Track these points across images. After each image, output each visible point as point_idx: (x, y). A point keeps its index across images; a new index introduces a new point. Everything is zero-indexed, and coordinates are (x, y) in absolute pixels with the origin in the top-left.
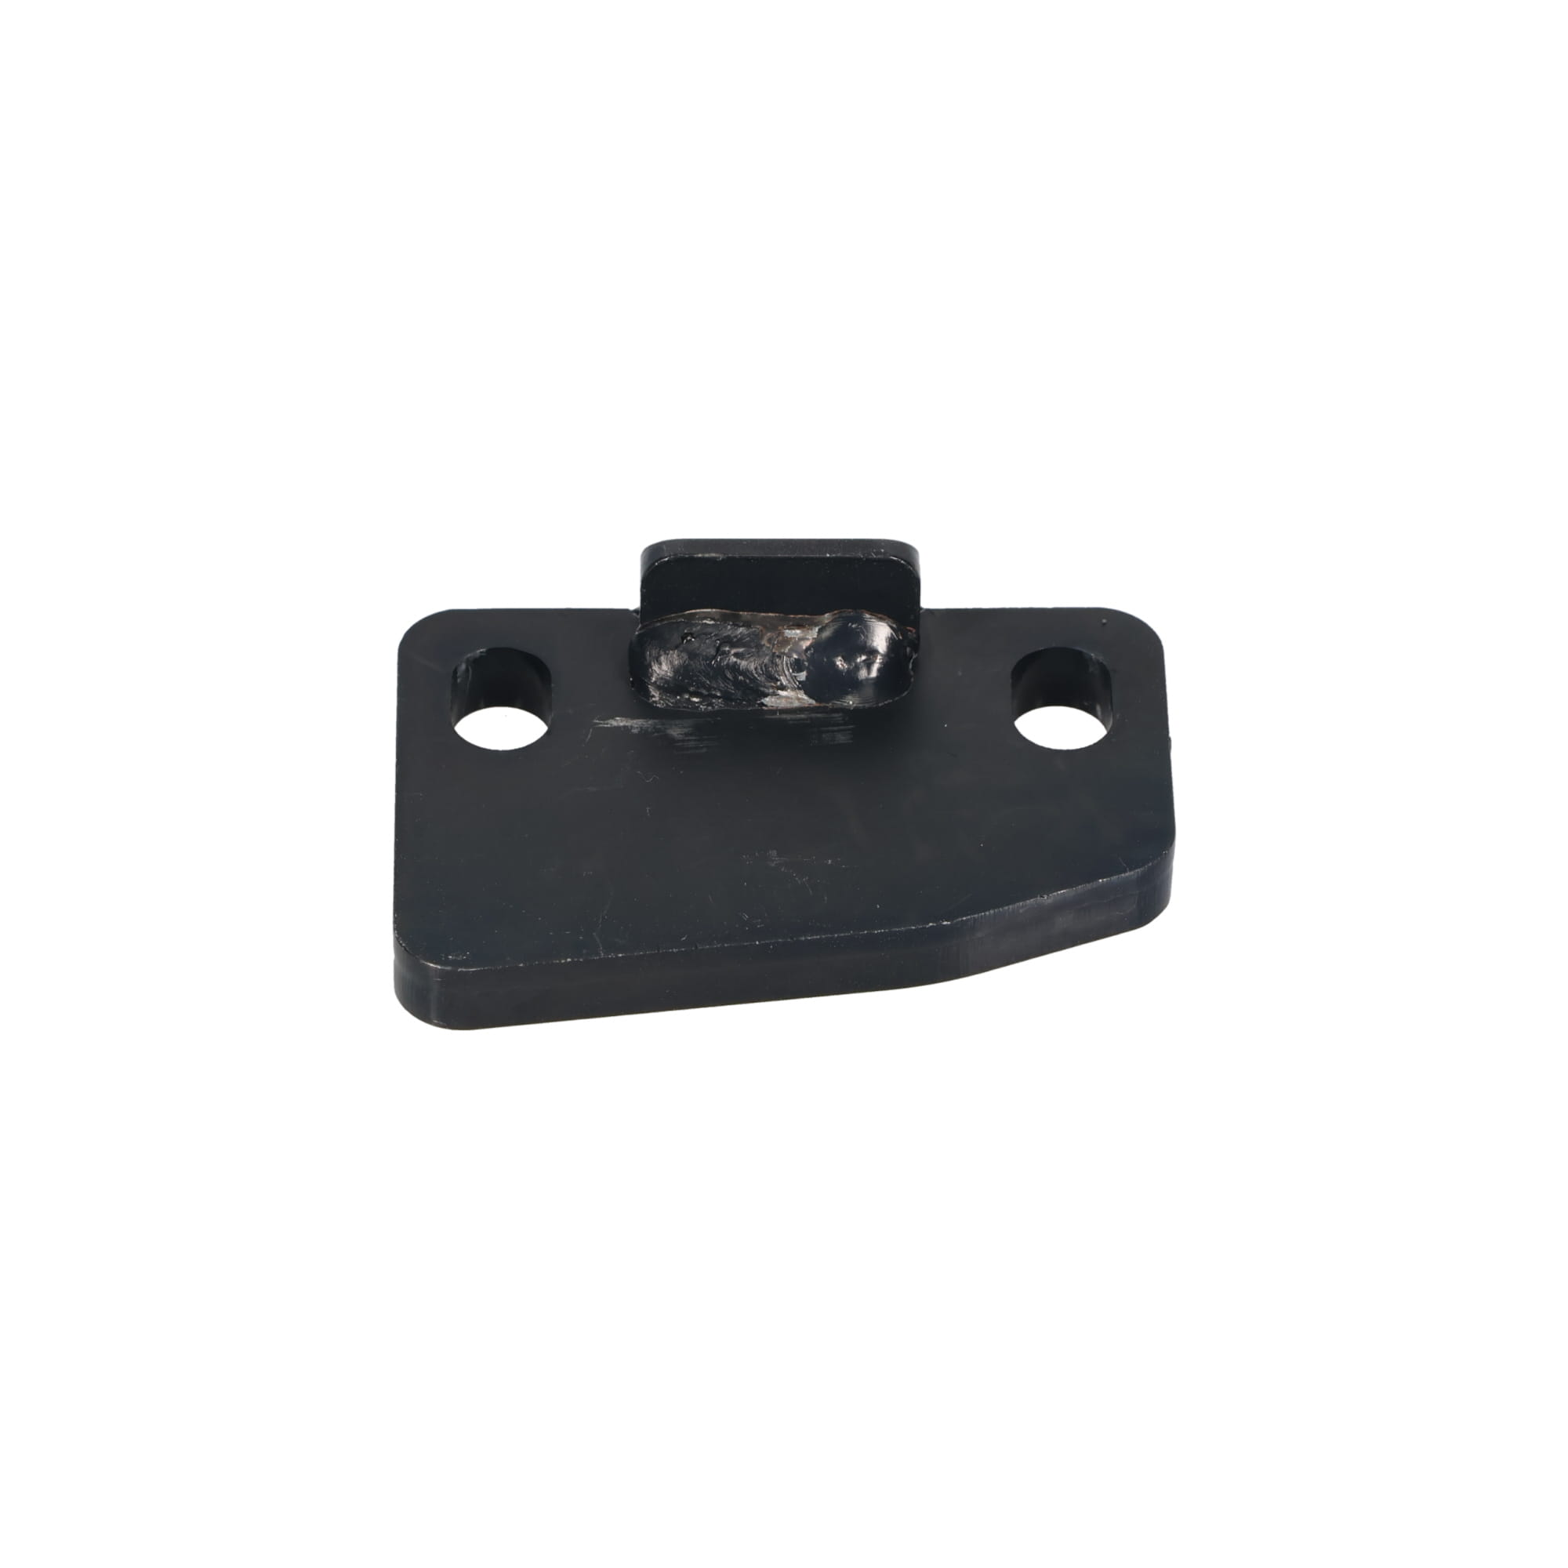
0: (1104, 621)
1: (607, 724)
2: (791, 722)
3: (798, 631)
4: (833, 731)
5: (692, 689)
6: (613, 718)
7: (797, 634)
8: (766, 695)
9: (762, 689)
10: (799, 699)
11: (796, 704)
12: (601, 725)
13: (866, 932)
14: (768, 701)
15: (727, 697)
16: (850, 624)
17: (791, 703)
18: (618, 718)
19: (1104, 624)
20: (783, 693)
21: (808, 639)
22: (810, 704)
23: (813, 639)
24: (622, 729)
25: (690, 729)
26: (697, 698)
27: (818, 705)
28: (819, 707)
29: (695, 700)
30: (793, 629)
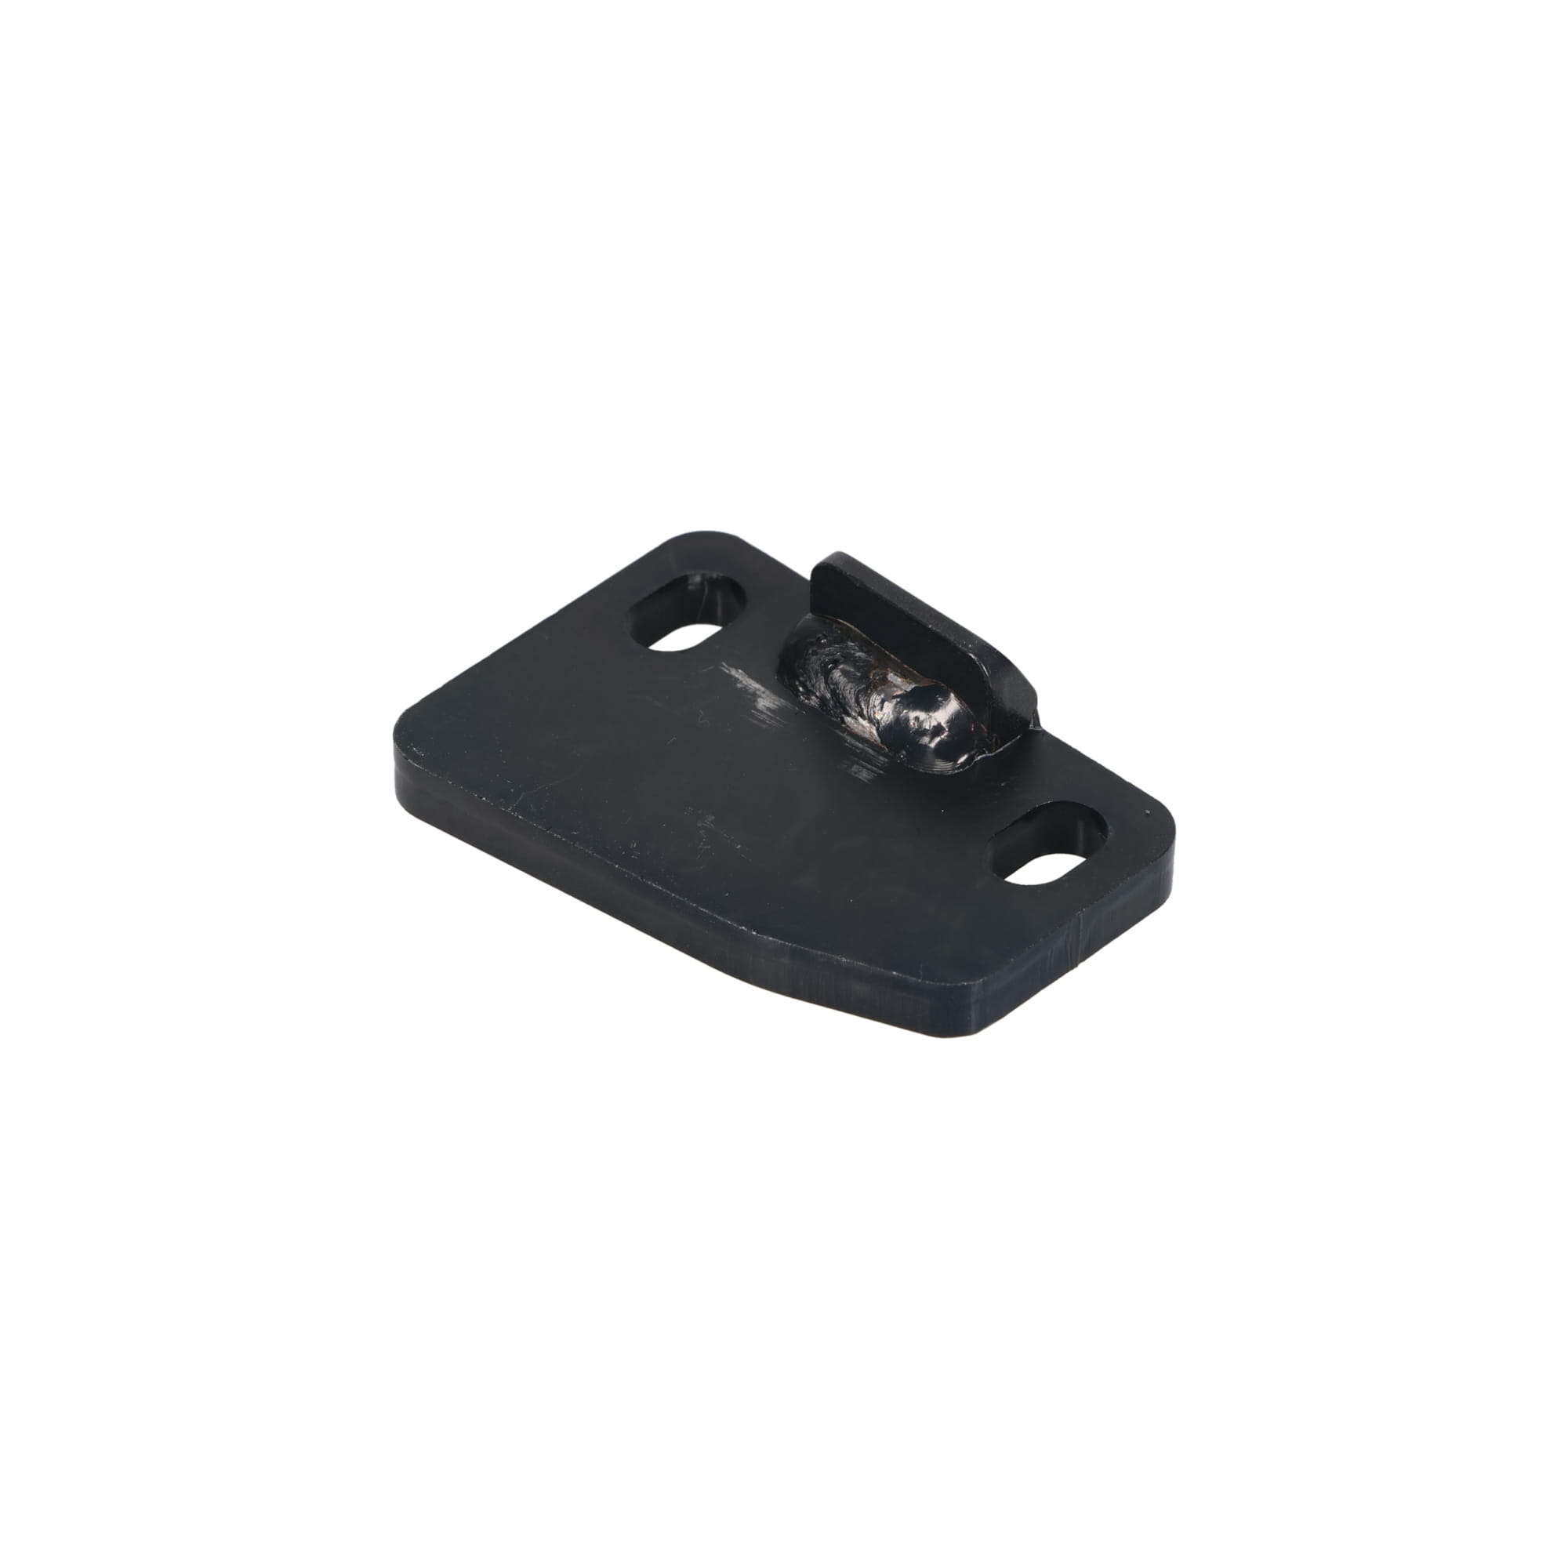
0: (1148, 812)
1: (729, 670)
2: (850, 744)
3: (899, 680)
4: (864, 767)
6: (737, 668)
7: (897, 681)
8: (849, 715)
9: (848, 708)
10: (871, 733)
11: (867, 736)
12: (723, 669)
13: (695, 905)
14: (848, 719)
15: (822, 699)
16: (938, 695)
17: (864, 732)
18: (740, 671)
20: (860, 720)
21: (901, 690)
22: (875, 741)
23: (905, 691)
24: (733, 679)
25: (776, 707)
27: (880, 744)
28: (878, 746)
29: (801, 689)
30: (898, 676)
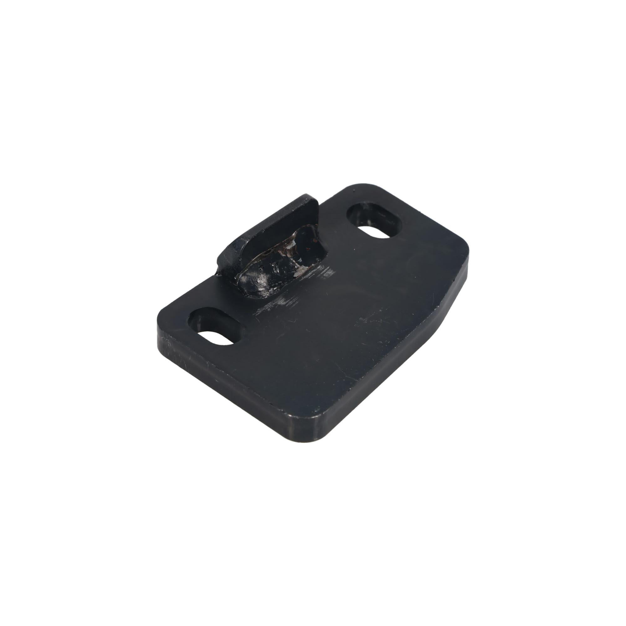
0: (354, 190)
2: (309, 278)
4: (325, 272)
5: (273, 285)
6: (258, 311)
8: (294, 274)
9: (291, 273)
12: (257, 315)
14: (296, 275)
16: (302, 233)
17: (303, 272)
19: (354, 191)
25: (284, 299)
26: (275, 287)
